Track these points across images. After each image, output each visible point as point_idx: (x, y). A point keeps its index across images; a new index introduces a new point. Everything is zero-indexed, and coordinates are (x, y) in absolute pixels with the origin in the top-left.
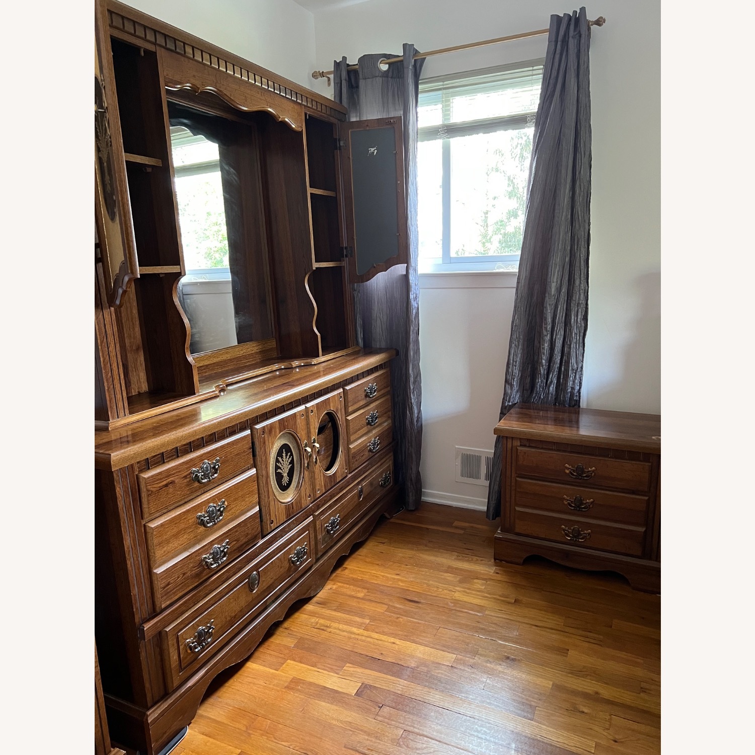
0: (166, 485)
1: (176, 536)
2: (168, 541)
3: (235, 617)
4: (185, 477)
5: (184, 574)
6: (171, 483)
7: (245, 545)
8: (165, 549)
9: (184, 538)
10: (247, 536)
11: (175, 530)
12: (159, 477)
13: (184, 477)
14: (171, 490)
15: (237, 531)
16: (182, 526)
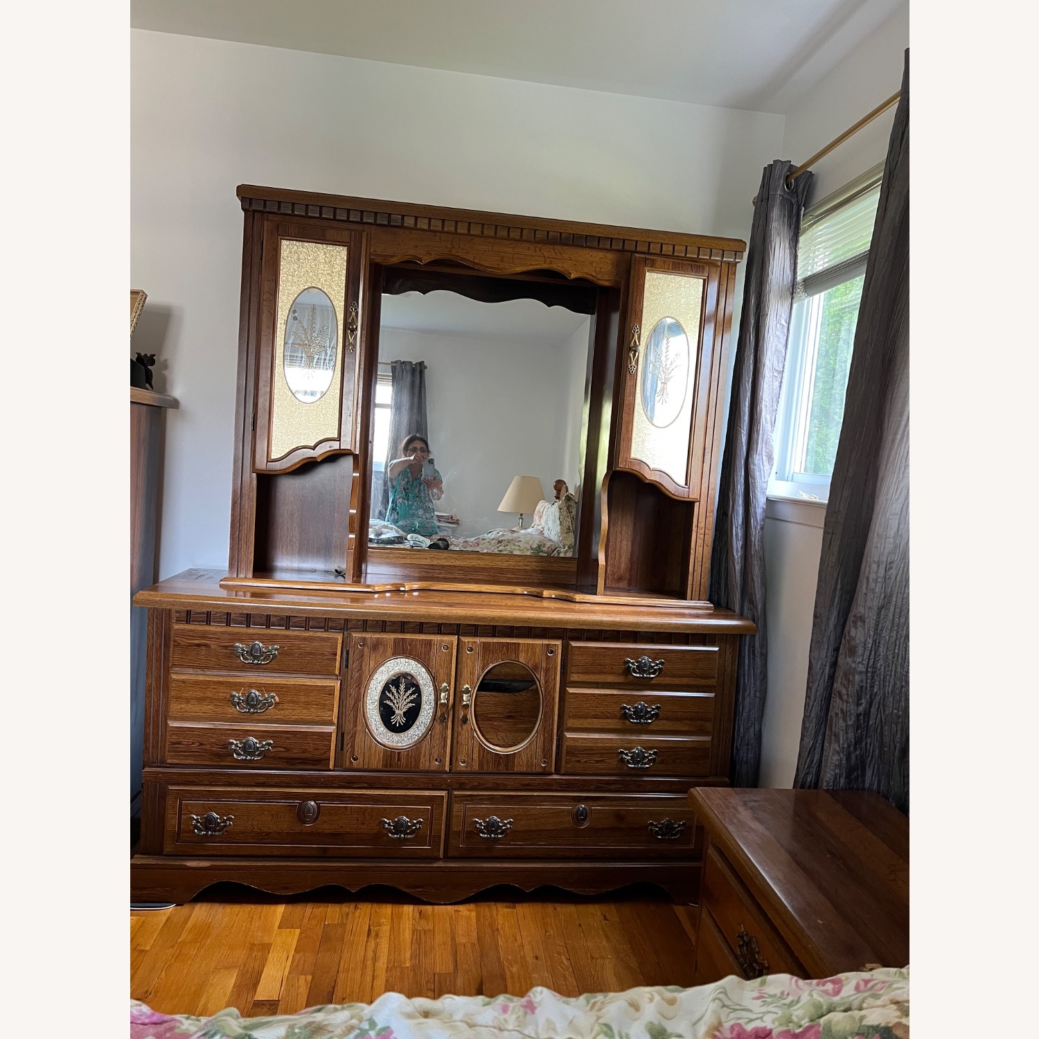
0: (198, 645)
1: (201, 700)
2: (188, 701)
3: (267, 834)
4: (226, 647)
5: (201, 744)
6: (205, 645)
7: (298, 761)
8: (183, 706)
9: (208, 708)
10: (304, 752)
11: (199, 694)
12: (191, 634)
13: (223, 646)
14: (203, 652)
15: (288, 738)
16: (209, 694)
